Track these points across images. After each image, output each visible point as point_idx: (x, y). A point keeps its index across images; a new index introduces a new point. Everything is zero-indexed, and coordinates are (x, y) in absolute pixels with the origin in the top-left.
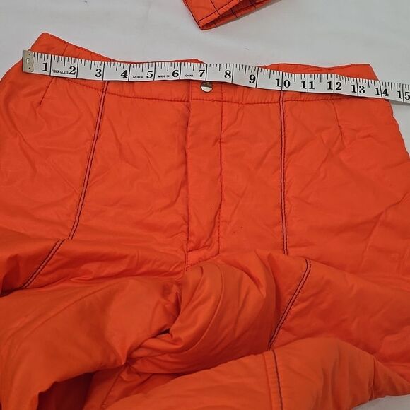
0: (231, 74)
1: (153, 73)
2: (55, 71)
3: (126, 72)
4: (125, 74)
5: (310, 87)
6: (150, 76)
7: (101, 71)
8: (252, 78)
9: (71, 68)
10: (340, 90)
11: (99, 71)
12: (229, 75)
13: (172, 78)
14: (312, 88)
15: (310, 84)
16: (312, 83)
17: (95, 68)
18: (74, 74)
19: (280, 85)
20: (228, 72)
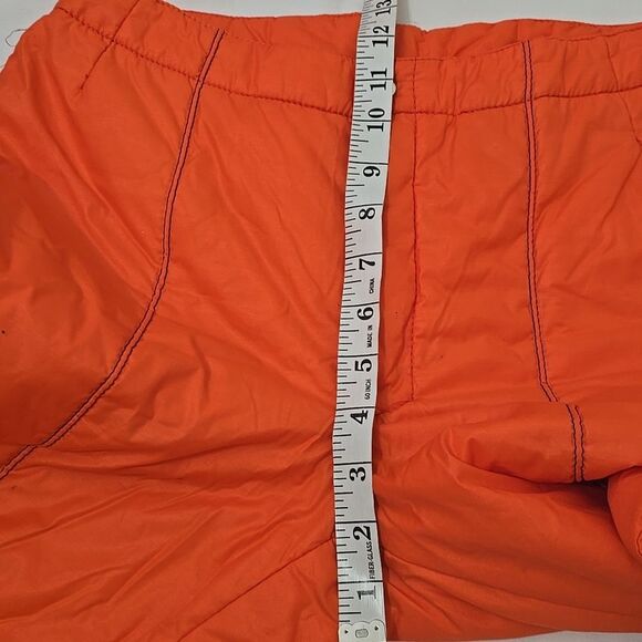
0: (366, 208)
1: (360, 360)
2: (372, 571)
3: (354, 416)
4: (358, 415)
5: (383, 76)
6: (366, 366)
7: (353, 470)
8: (369, 171)
9: (357, 538)
10: (387, 28)
11: (353, 474)
12: (367, 212)
13: (375, 321)
14: (385, 73)
15: (375, 76)
16: (373, 73)
17: (347, 485)
18: (368, 528)
19: (380, 124)
20: (363, 214)
